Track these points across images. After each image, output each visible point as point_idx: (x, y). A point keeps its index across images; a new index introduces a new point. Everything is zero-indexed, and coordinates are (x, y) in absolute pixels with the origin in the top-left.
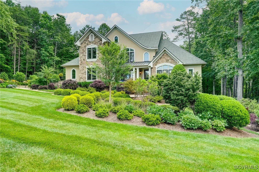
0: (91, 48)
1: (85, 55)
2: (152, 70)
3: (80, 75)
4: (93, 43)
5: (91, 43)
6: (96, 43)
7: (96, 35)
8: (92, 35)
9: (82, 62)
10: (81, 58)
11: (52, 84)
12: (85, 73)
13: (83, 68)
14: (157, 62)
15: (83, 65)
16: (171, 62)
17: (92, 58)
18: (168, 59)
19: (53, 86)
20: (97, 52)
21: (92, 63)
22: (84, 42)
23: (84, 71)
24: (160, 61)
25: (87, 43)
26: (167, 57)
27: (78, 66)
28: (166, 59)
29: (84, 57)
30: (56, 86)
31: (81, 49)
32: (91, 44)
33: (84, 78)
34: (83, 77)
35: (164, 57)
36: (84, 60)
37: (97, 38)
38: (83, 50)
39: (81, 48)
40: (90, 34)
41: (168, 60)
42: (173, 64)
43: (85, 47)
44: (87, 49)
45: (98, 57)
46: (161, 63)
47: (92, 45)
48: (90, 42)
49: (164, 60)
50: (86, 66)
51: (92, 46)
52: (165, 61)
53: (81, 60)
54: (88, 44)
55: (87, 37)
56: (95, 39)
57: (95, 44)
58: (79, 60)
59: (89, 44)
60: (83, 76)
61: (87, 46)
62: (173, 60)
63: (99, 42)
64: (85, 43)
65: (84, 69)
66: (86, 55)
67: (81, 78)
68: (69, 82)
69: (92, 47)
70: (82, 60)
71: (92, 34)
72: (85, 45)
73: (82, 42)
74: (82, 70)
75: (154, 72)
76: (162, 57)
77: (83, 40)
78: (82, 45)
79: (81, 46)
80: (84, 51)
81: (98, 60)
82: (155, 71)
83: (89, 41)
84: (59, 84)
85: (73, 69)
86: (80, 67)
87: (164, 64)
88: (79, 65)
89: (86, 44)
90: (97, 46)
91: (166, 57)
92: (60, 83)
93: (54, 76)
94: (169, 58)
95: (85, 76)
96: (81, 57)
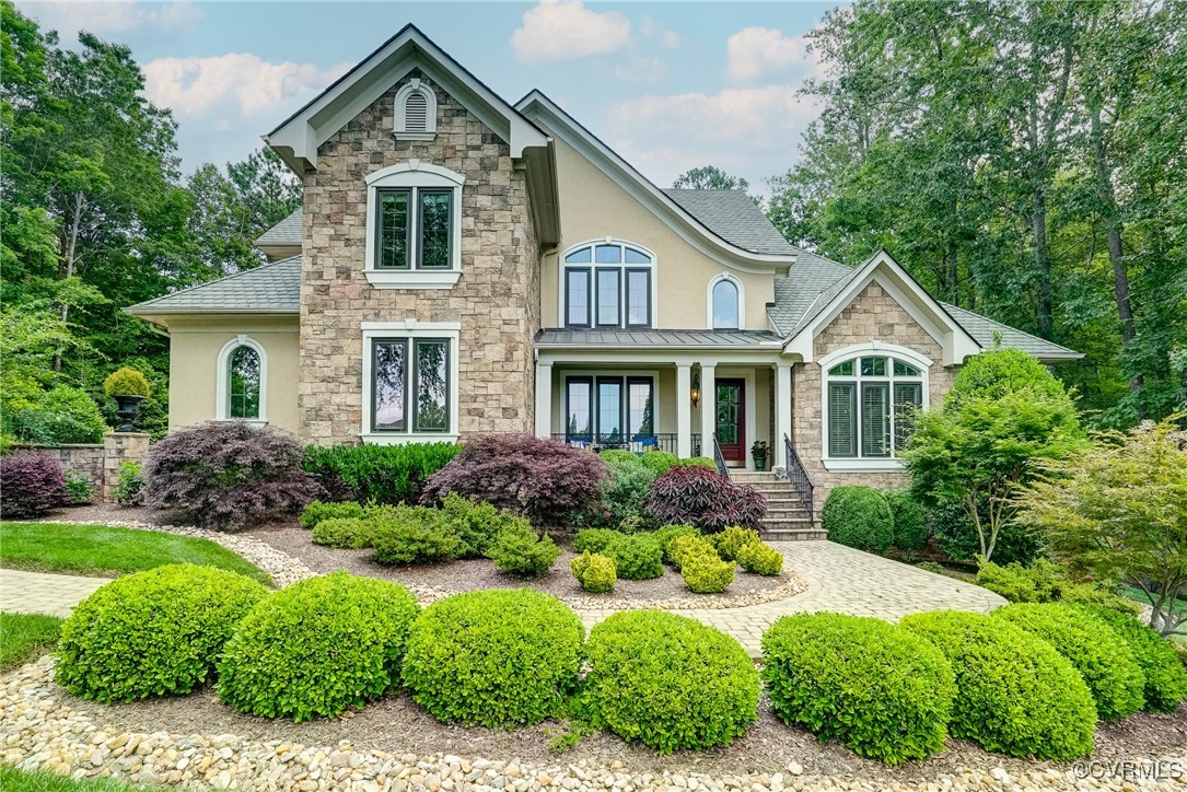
0: (410, 189)
1: (356, 233)
2: (799, 378)
3: (307, 388)
4: (422, 152)
5: (408, 153)
6: (449, 153)
7: (448, 96)
8: (416, 94)
9: (325, 290)
10: (314, 257)
11: (34, 458)
12: (353, 380)
13: (331, 334)
14: (830, 331)
15: (334, 313)
16: (906, 338)
17: (418, 267)
18: (890, 321)
19: (47, 481)
20: (458, 222)
21: (411, 303)
22: (351, 137)
23: (341, 361)
24: (845, 328)
25: (369, 144)
26: (885, 308)
27: (293, 320)
28: (880, 317)
29: (345, 252)
30: (76, 480)
31: (320, 190)
32: (405, 160)
33: (343, 417)
34: (332, 409)
35: (866, 304)
36: (344, 273)
37: (458, 120)
38: (339, 198)
39: (323, 178)
40: (399, 85)
41: (892, 325)
42: (914, 349)
43: (357, 174)
44: (372, 194)
45: (463, 262)
46: (853, 338)
47: (414, 163)
48: (401, 146)
49: (868, 322)
50: (364, 325)
51: (414, 173)
52: (875, 329)
53: (320, 275)
54: (378, 159)
55: (372, 106)
56: (439, 122)
57: (441, 161)
58: (303, 275)
59: (388, 154)
60: (336, 399)
61: (371, 167)
62: (916, 330)
63: (477, 148)
64: (358, 145)
65: (343, 342)
66: (363, 240)
67: (317, 414)
68: (227, 448)
69: (414, 181)
70: (330, 274)
71: (415, 83)
72: (352, 160)
73: (329, 132)
74: (327, 351)
75: (813, 394)
76: (853, 307)
77: (341, 121)
78: (330, 160)
79: (322, 167)
80: (348, 208)
81: (463, 285)
82: (816, 384)
83: (393, 136)
84: (110, 464)
85: (243, 340)
86: (304, 330)
87: (869, 346)
88: (304, 310)
89: (363, 158)
90: (461, 179)
91: (878, 309)
92: (121, 451)
93: (58, 400)
94: (893, 317)
95: (351, 399)
96: (320, 249)
